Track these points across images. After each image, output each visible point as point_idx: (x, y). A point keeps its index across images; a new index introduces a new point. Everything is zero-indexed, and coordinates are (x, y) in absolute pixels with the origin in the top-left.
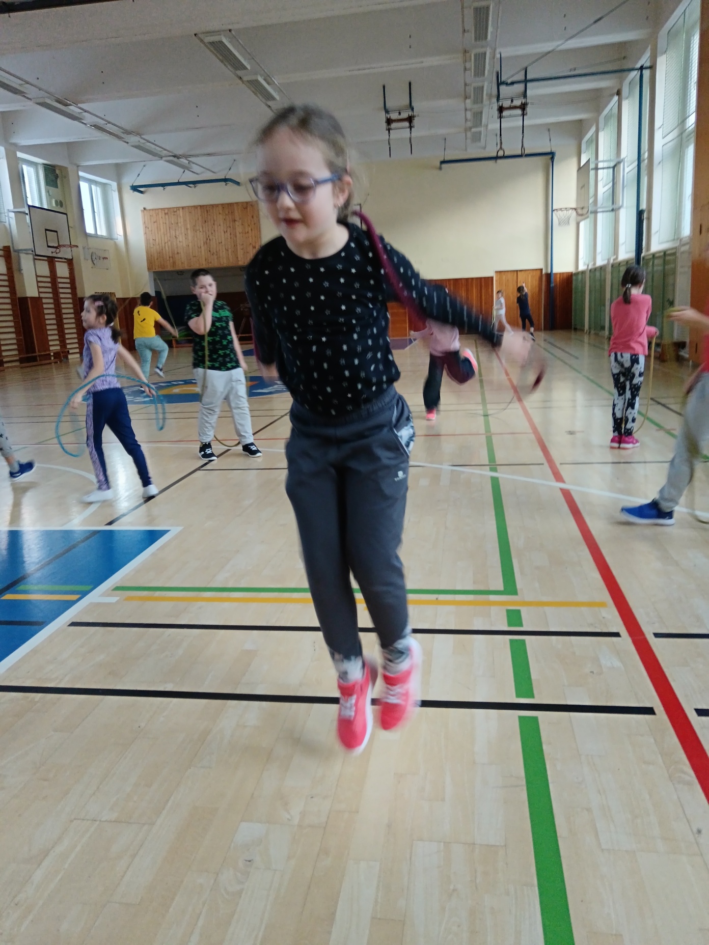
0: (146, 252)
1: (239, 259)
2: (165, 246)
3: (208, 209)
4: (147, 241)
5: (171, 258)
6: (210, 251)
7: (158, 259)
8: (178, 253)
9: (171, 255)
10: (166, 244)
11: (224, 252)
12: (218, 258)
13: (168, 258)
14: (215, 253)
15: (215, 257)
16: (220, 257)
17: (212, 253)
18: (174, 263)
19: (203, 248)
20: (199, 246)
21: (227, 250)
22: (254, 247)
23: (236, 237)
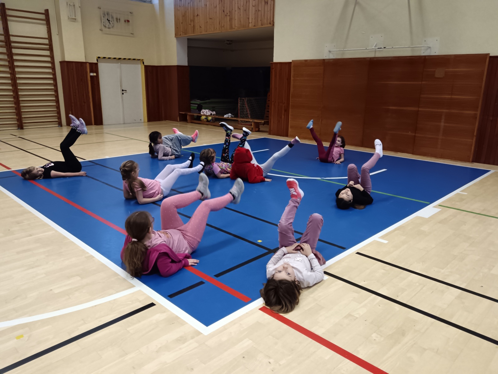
0: (175, 15)
1: (250, 21)
2: (188, 9)
5: (192, 21)
6: (224, 11)
7: (182, 23)
8: (198, 15)
9: (192, 19)
10: (189, 5)
11: (237, 12)
12: (231, 20)
13: (190, 23)
14: (229, 14)
15: (228, 18)
16: (232, 19)
17: (226, 13)
18: (194, 26)
19: (218, 6)
20: (215, 6)
21: (239, 9)
22: (267, 3)
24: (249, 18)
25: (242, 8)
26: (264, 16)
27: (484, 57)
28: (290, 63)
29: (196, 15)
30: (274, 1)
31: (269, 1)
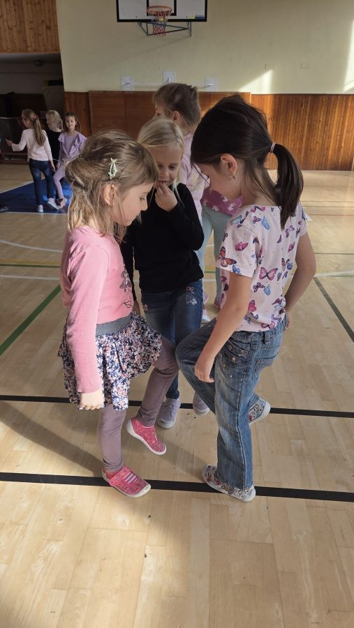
21: (10, 29)
22: (48, 28)
23: (22, 9)
24: (25, 41)
25: (15, 29)
26: (47, 41)
28: (87, 93)
30: (56, 26)
31: (51, 26)
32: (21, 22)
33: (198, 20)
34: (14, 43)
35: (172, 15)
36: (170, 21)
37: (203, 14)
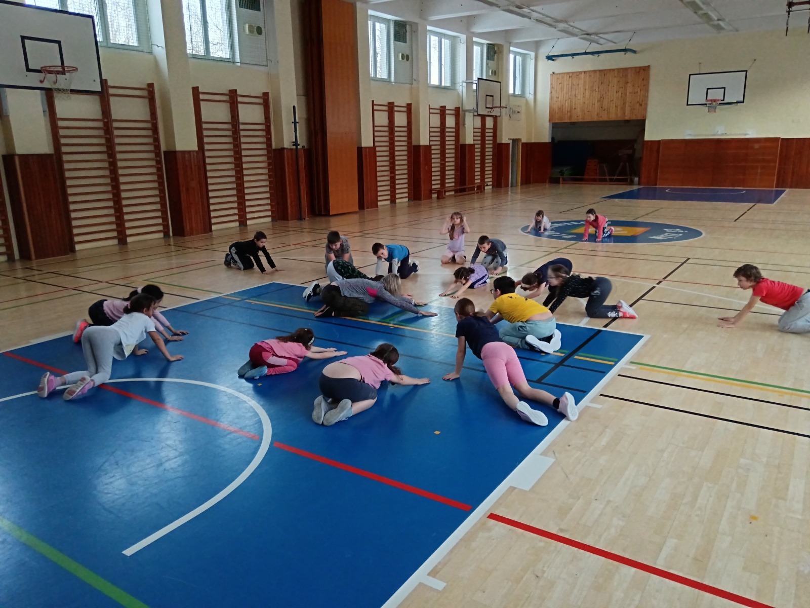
0: (550, 107)
1: (626, 114)
2: (565, 103)
3: (605, 73)
4: (552, 98)
5: (569, 112)
6: (602, 108)
7: (558, 112)
8: (575, 109)
9: (569, 110)
10: (567, 102)
11: (614, 108)
13: (566, 112)
14: (606, 109)
15: (606, 112)
16: (609, 113)
18: (571, 116)
19: (596, 104)
20: (594, 103)
21: (616, 107)
22: (641, 105)
23: (626, 96)
24: (625, 113)
25: (619, 108)
26: (639, 113)
27: (777, 139)
28: (659, 141)
29: (573, 108)
30: (646, 104)
31: (643, 104)
32: (624, 103)
33: (738, 102)
34: (617, 114)
35: (722, 100)
36: (720, 104)
37: (742, 100)
